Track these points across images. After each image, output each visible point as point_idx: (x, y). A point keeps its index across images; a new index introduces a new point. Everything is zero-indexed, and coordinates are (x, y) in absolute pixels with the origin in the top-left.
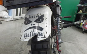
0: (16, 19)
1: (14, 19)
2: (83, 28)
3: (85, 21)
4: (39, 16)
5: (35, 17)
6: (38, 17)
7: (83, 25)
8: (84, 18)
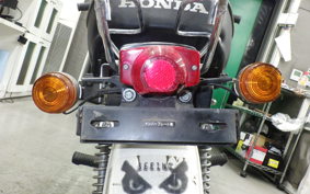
0: (13, 96)
1: (8, 96)
2: (245, 159)
3: (251, 136)
4: (173, 167)
5: (161, 167)
6: (171, 169)
7: (247, 149)
8: (248, 124)
